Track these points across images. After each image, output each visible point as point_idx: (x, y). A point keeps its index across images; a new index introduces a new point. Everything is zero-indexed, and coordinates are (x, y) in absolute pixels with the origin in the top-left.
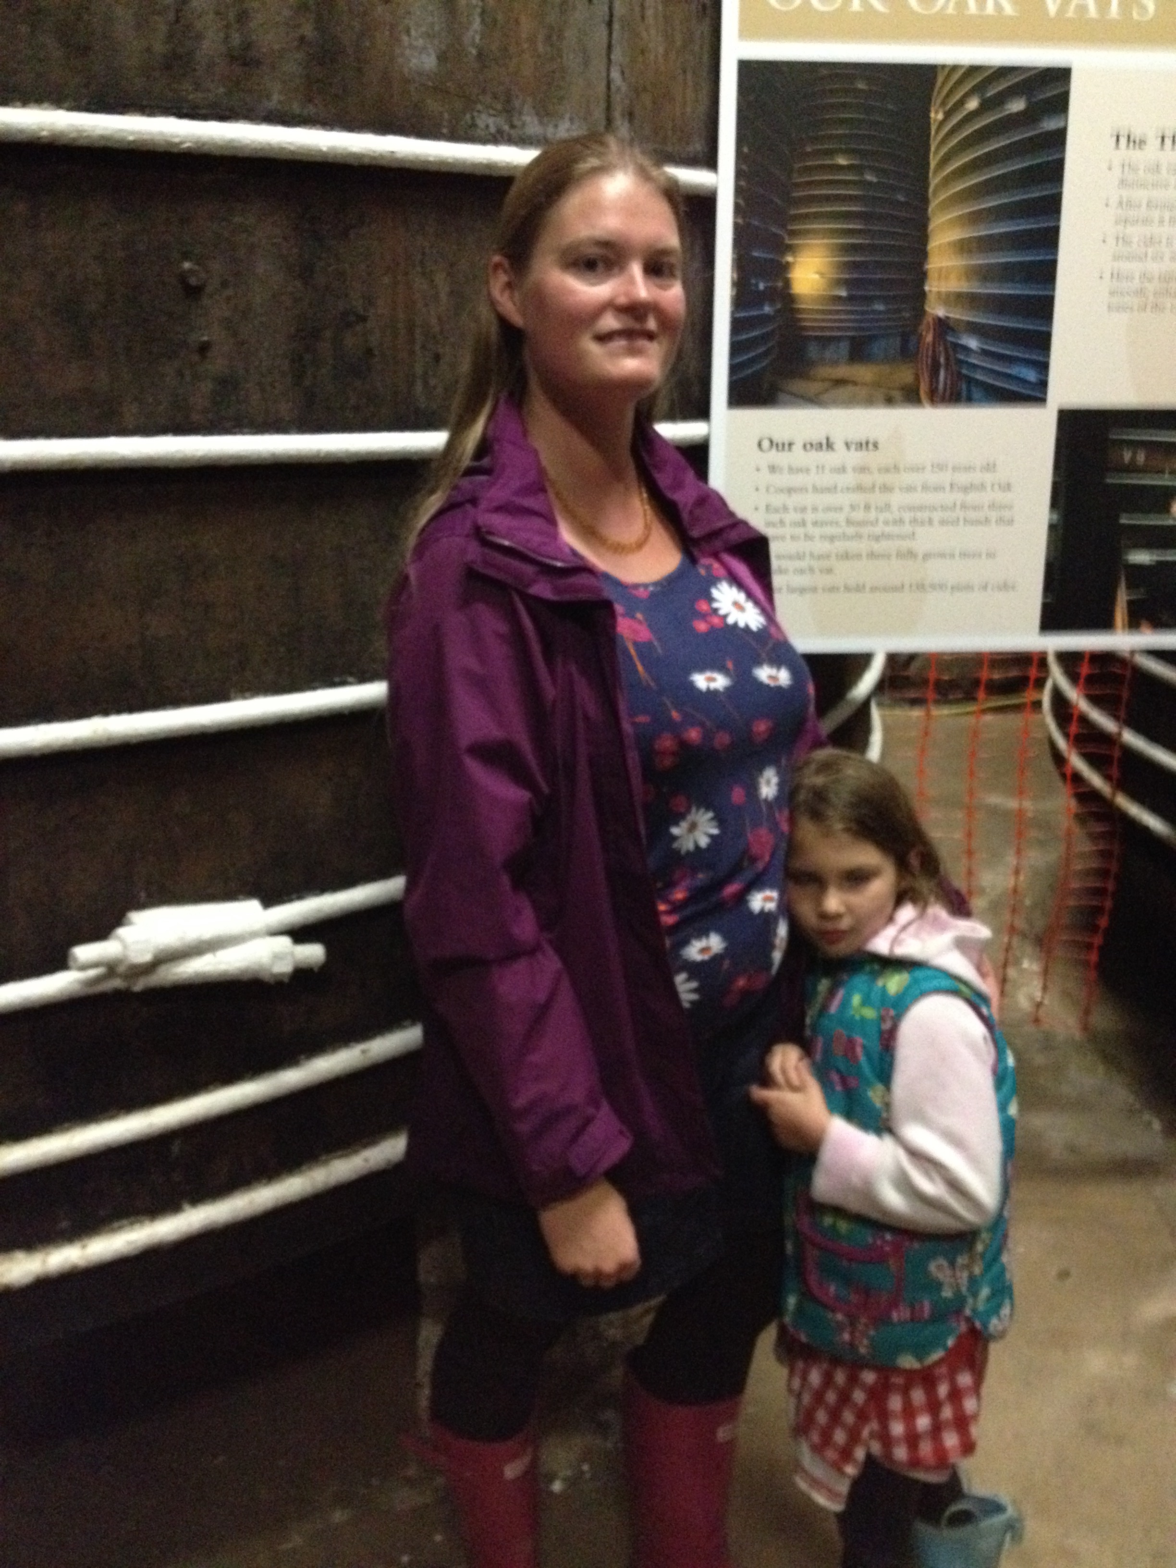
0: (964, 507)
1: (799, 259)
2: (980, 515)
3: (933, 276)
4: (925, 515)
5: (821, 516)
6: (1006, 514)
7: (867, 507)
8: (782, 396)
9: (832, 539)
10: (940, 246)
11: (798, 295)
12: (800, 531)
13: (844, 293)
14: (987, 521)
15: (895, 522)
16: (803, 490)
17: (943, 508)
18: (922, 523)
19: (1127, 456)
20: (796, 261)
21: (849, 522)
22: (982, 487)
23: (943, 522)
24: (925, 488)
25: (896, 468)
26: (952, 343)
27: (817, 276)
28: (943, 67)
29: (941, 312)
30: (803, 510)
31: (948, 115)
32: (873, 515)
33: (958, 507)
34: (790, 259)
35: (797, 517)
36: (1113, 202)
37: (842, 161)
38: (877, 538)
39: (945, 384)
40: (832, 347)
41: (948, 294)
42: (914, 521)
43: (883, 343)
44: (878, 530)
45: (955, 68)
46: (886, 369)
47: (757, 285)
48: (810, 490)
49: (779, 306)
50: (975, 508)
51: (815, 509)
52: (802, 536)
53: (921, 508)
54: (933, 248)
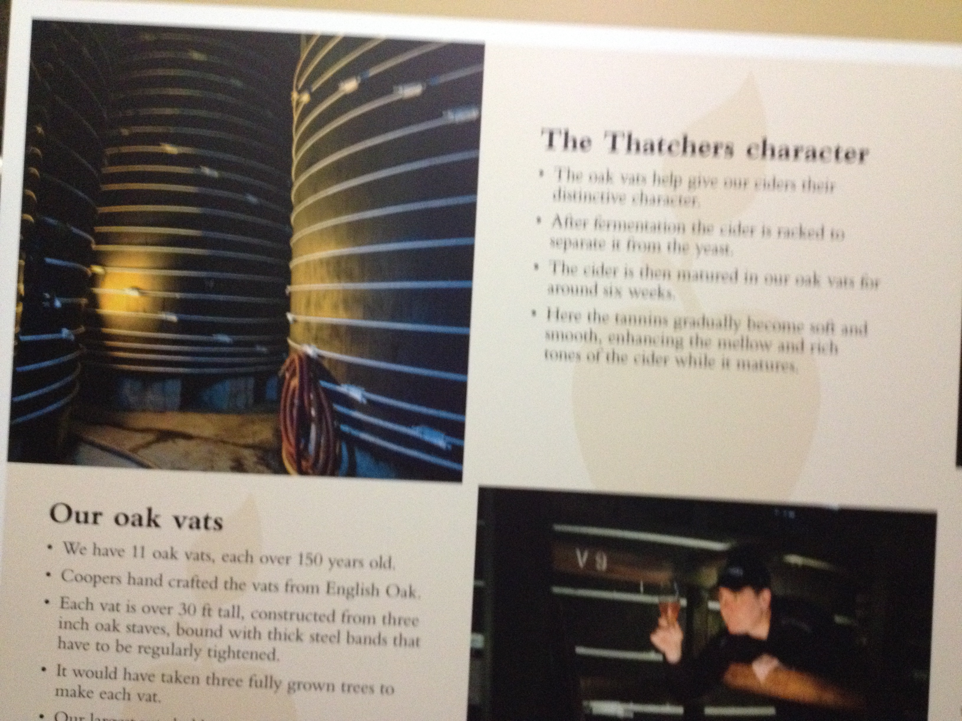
0: (346, 618)
1: (109, 270)
2: (371, 631)
3: (297, 303)
4: (290, 627)
5: (139, 619)
6: (409, 633)
7: (207, 611)
8: (85, 450)
9: (155, 652)
10: (307, 264)
11: (109, 317)
12: (109, 638)
13: (173, 318)
14: (381, 640)
15: (247, 635)
16: (114, 579)
17: (317, 617)
18: (287, 638)
19: (582, 559)
20: (106, 273)
21: (180, 630)
22: (373, 591)
23: (316, 638)
24: (290, 587)
25: (249, 558)
26: (325, 390)
27: (135, 294)
28: (309, 37)
29: (311, 350)
30: (115, 608)
31: (316, 99)
32: (214, 622)
33: (338, 617)
34: (97, 269)
35: (107, 618)
36: (548, 219)
37: (170, 149)
38: (221, 656)
39: (318, 444)
40: (157, 386)
41: (321, 327)
42: (274, 635)
43: (228, 386)
44: (221, 644)
45: (325, 39)
46: (233, 420)
47: (52, 301)
48: (125, 580)
49: (82, 329)
50: (364, 620)
51: (131, 609)
52: (113, 646)
53: (284, 616)
54: (297, 266)
